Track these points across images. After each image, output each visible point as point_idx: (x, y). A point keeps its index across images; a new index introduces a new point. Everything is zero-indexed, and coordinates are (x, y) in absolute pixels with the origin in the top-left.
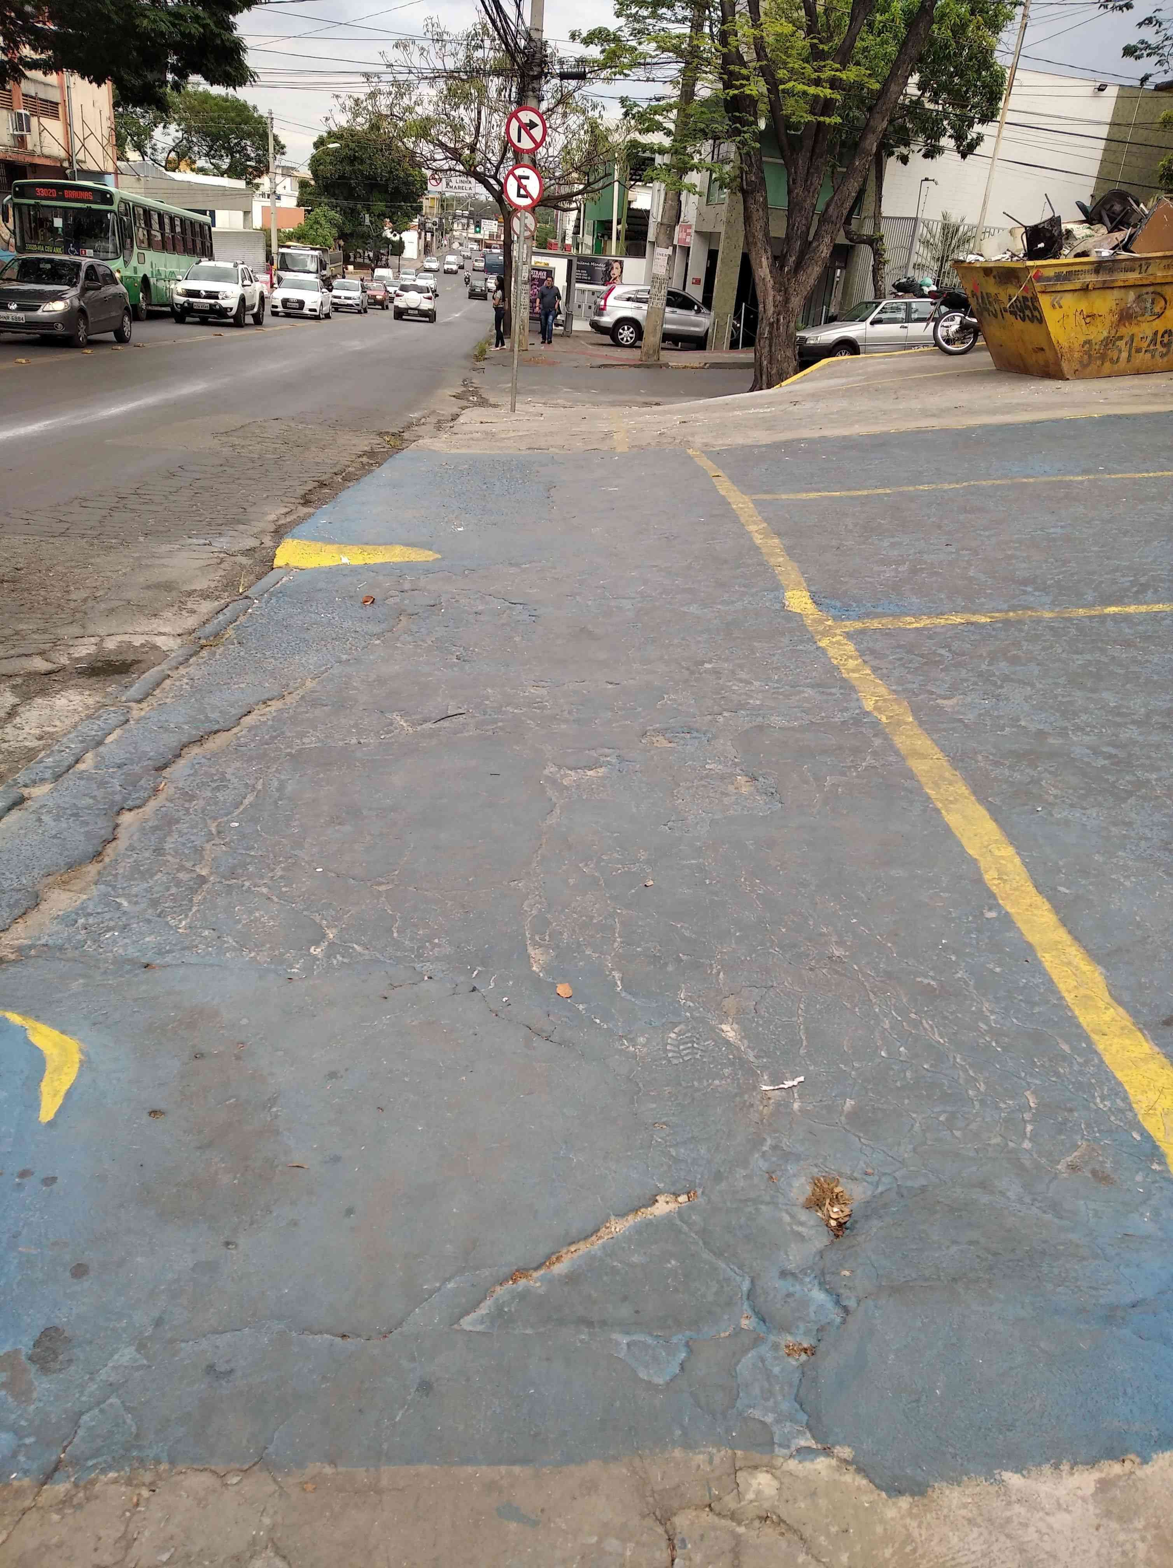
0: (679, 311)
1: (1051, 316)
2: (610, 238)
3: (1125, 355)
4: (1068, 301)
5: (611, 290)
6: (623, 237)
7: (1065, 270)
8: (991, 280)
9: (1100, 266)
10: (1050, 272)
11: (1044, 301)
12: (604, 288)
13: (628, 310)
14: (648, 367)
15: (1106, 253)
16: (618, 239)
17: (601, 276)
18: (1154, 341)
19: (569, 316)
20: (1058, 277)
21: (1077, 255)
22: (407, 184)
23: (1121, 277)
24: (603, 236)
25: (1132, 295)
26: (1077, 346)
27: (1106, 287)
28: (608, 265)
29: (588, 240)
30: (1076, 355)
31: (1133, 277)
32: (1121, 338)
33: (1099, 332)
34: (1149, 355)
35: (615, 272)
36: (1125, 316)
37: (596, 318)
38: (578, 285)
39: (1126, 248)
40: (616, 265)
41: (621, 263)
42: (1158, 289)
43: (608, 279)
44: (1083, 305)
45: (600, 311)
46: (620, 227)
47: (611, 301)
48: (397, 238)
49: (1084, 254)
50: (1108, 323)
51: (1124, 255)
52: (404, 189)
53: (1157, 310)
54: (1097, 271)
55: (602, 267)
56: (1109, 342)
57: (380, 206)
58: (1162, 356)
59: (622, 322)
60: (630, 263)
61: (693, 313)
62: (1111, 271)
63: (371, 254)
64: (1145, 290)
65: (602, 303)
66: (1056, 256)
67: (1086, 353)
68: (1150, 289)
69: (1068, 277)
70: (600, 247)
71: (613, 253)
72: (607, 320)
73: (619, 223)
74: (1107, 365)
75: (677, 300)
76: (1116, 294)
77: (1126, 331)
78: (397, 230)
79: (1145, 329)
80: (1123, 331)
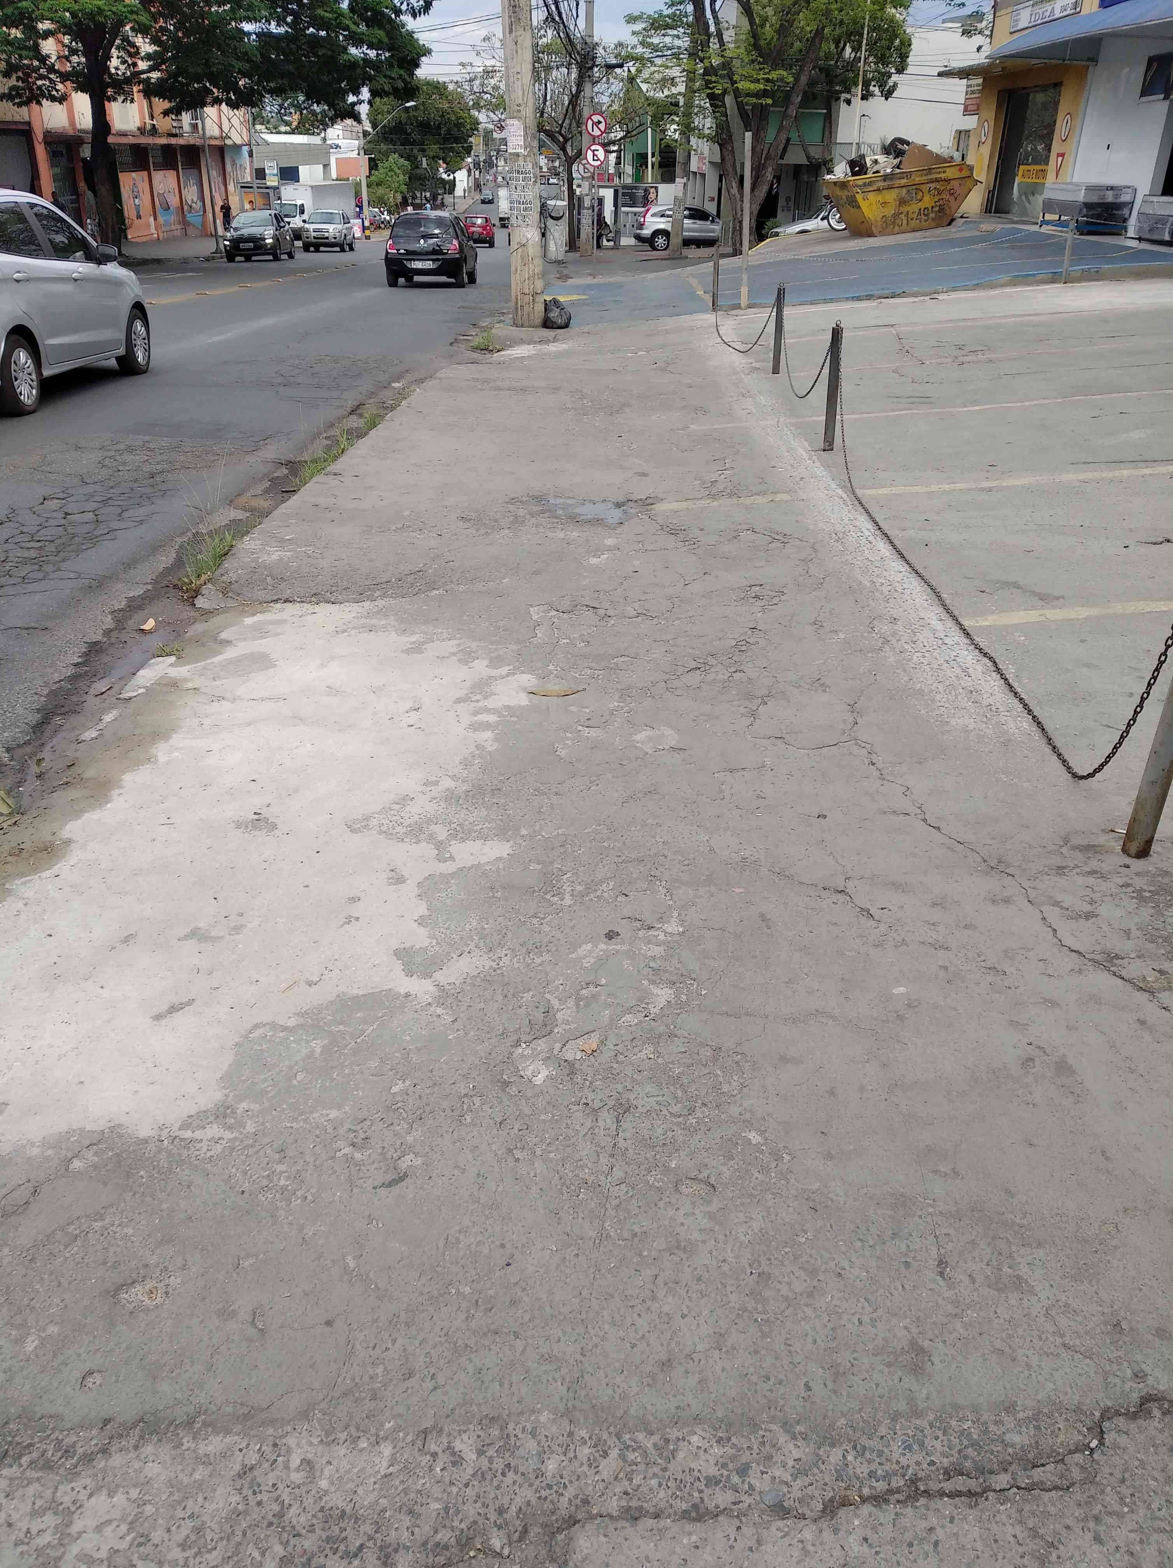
0: (698, 222)
1: (864, 205)
2: (647, 167)
3: (905, 222)
4: (872, 196)
5: (648, 210)
6: (657, 166)
7: (868, 181)
8: (837, 188)
9: (886, 177)
10: (860, 183)
11: (859, 197)
12: (643, 209)
13: (662, 224)
14: (674, 259)
15: (889, 171)
16: (653, 168)
17: (641, 200)
18: (919, 214)
19: (618, 233)
20: (865, 185)
21: (874, 173)
22: (458, 126)
23: (897, 183)
24: (641, 166)
25: (904, 191)
26: (879, 219)
27: (890, 188)
28: (646, 190)
29: (629, 169)
30: (879, 223)
31: (903, 182)
32: (902, 213)
33: (890, 211)
34: (918, 221)
35: (652, 196)
36: (902, 202)
37: (638, 231)
38: (623, 209)
39: (898, 168)
40: (653, 190)
41: (656, 188)
42: (918, 187)
43: (646, 202)
44: (880, 198)
45: (641, 226)
46: (654, 159)
47: (648, 218)
49: (877, 172)
50: (894, 206)
51: (898, 171)
52: (455, 132)
53: (919, 197)
54: (885, 180)
55: (641, 193)
56: (896, 216)
58: (926, 221)
59: (657, 233)
60: (662, 187)
61: (709, 223)
62: (892, 179)
63: (428, 195)
64: (911, 188)
65: (642, 220)
66: (865, 174)
67: (885, 222)
68: (914, 187)
69: (870, 184)
70: (639, 176)
71: (650, 181)
72: (647, 232)
73: (653, 156)
74: (897, 227)
75: (698, 214)
76: (896, 191)
77: (904, 209)
79: (914, 208)
80: (902, 209)
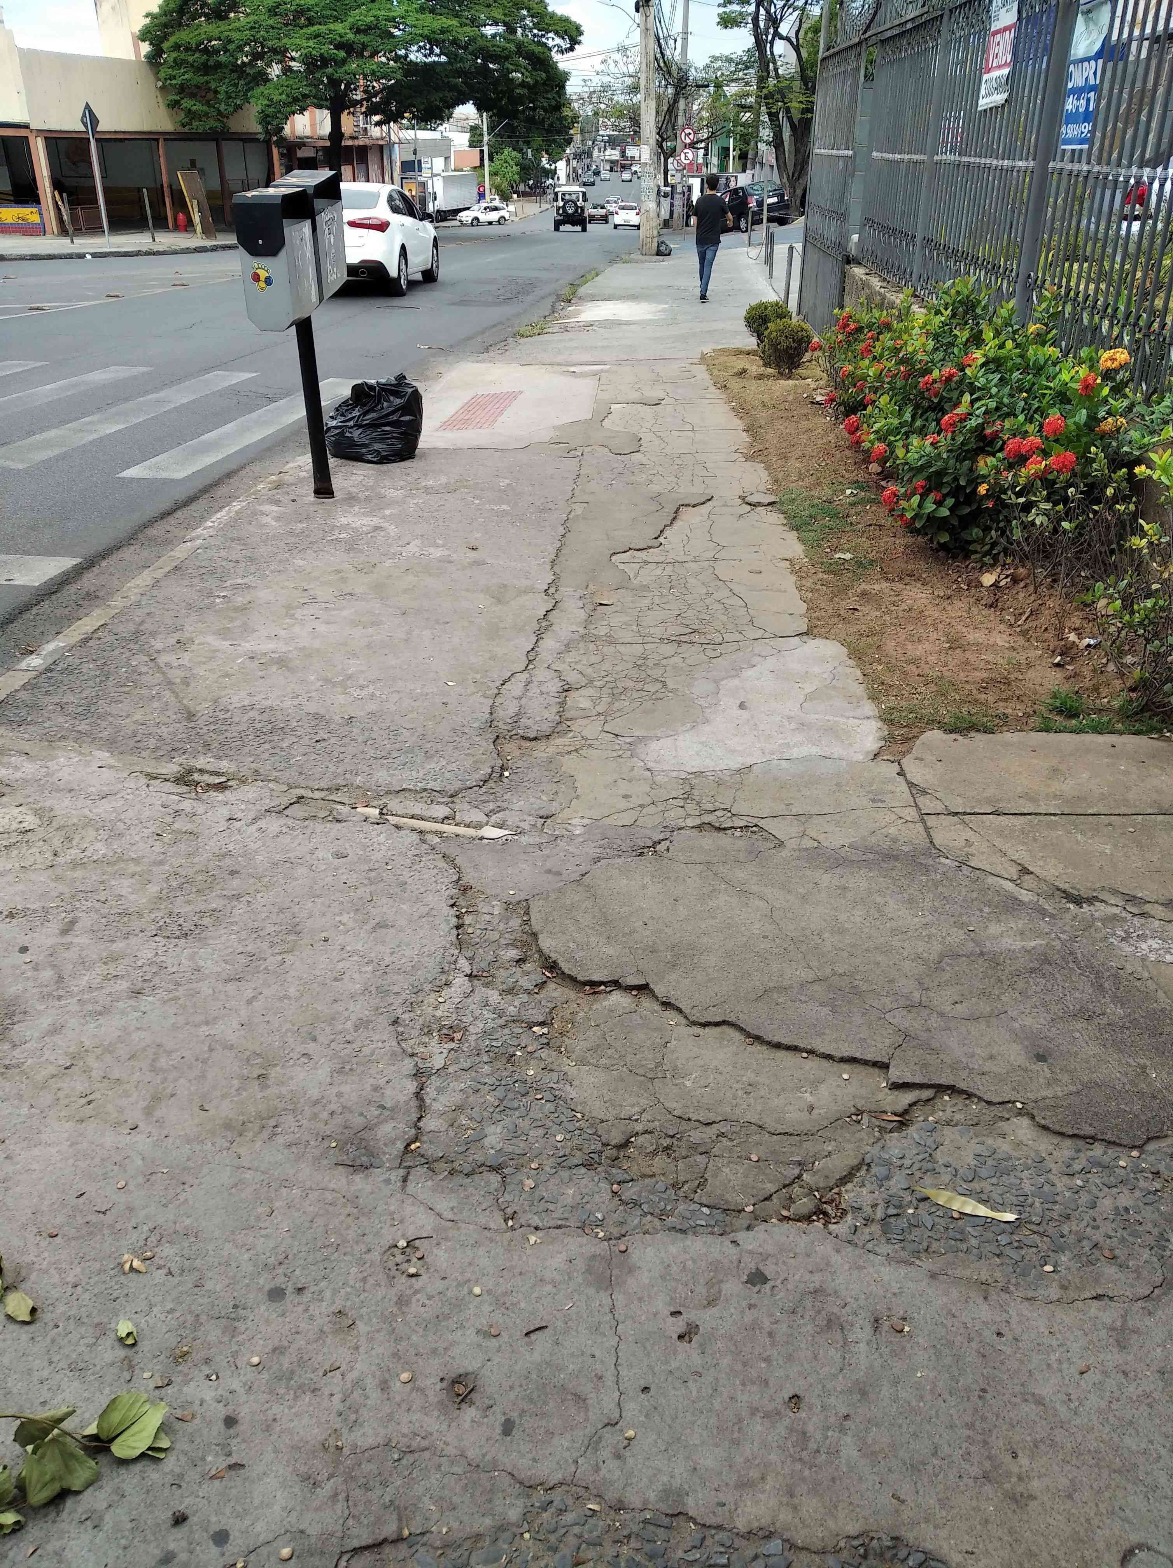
2: (729, 160)
6: (737, 158)
16: (734, 160)
24: (724, 159)
28: (727, 179)
29: (715, 160)
41: (736, 177)
46: (735, 153)
48: (553, 167)
57: (538, 140)
70: (723, 167)
78: (553, 160)
